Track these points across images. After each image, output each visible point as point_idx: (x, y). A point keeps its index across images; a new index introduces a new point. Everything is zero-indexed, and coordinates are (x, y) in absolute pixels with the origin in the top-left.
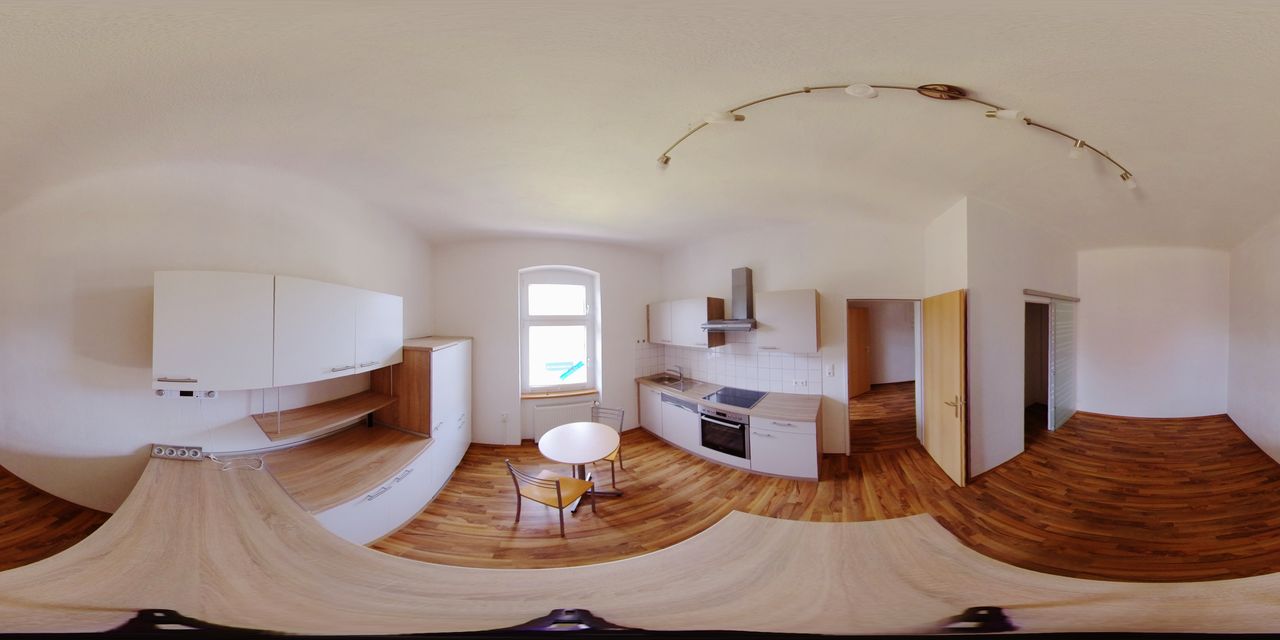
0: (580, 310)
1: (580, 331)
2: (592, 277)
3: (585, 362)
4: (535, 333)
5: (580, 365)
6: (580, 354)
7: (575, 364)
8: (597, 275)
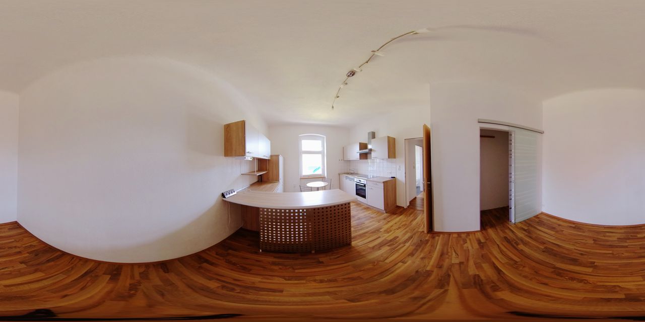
0: (320, 149)
1: (320, 156)
2: (324, 137)
3: (321, 166)
4: (305, 158)
5: (319, 168)
6: (320, 165)
7: (318, 167)
8: (325, 137)
